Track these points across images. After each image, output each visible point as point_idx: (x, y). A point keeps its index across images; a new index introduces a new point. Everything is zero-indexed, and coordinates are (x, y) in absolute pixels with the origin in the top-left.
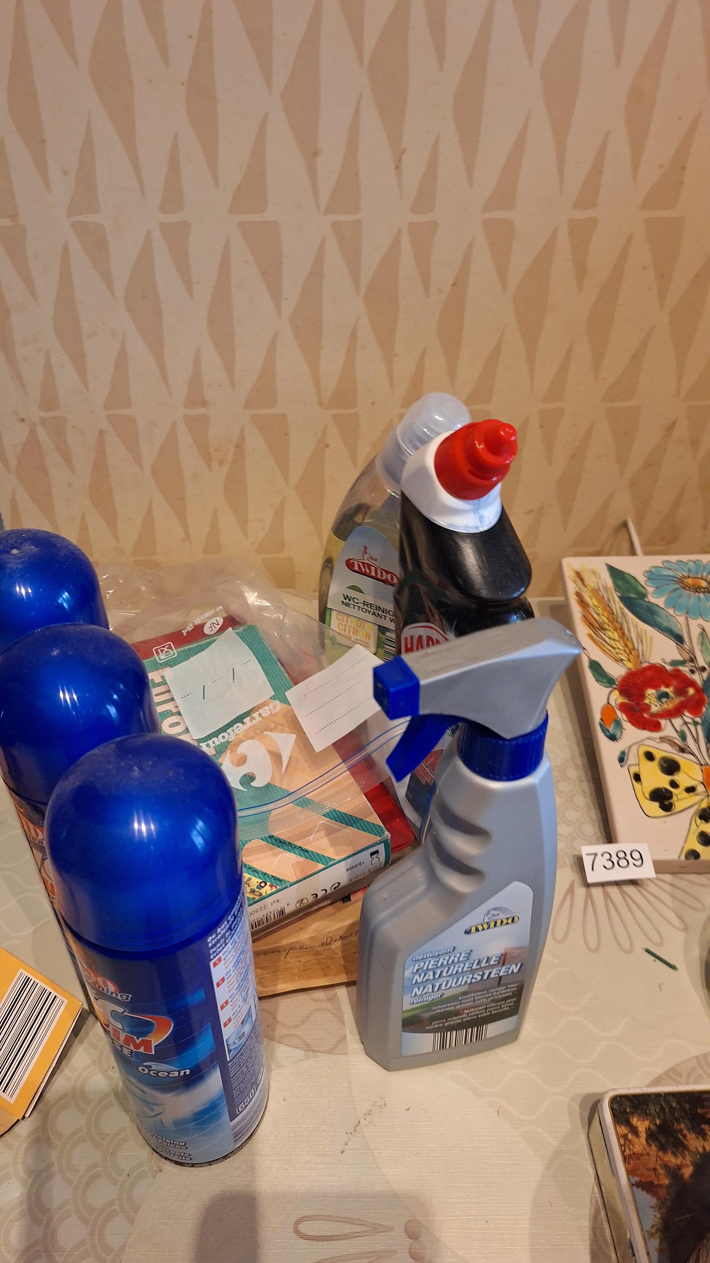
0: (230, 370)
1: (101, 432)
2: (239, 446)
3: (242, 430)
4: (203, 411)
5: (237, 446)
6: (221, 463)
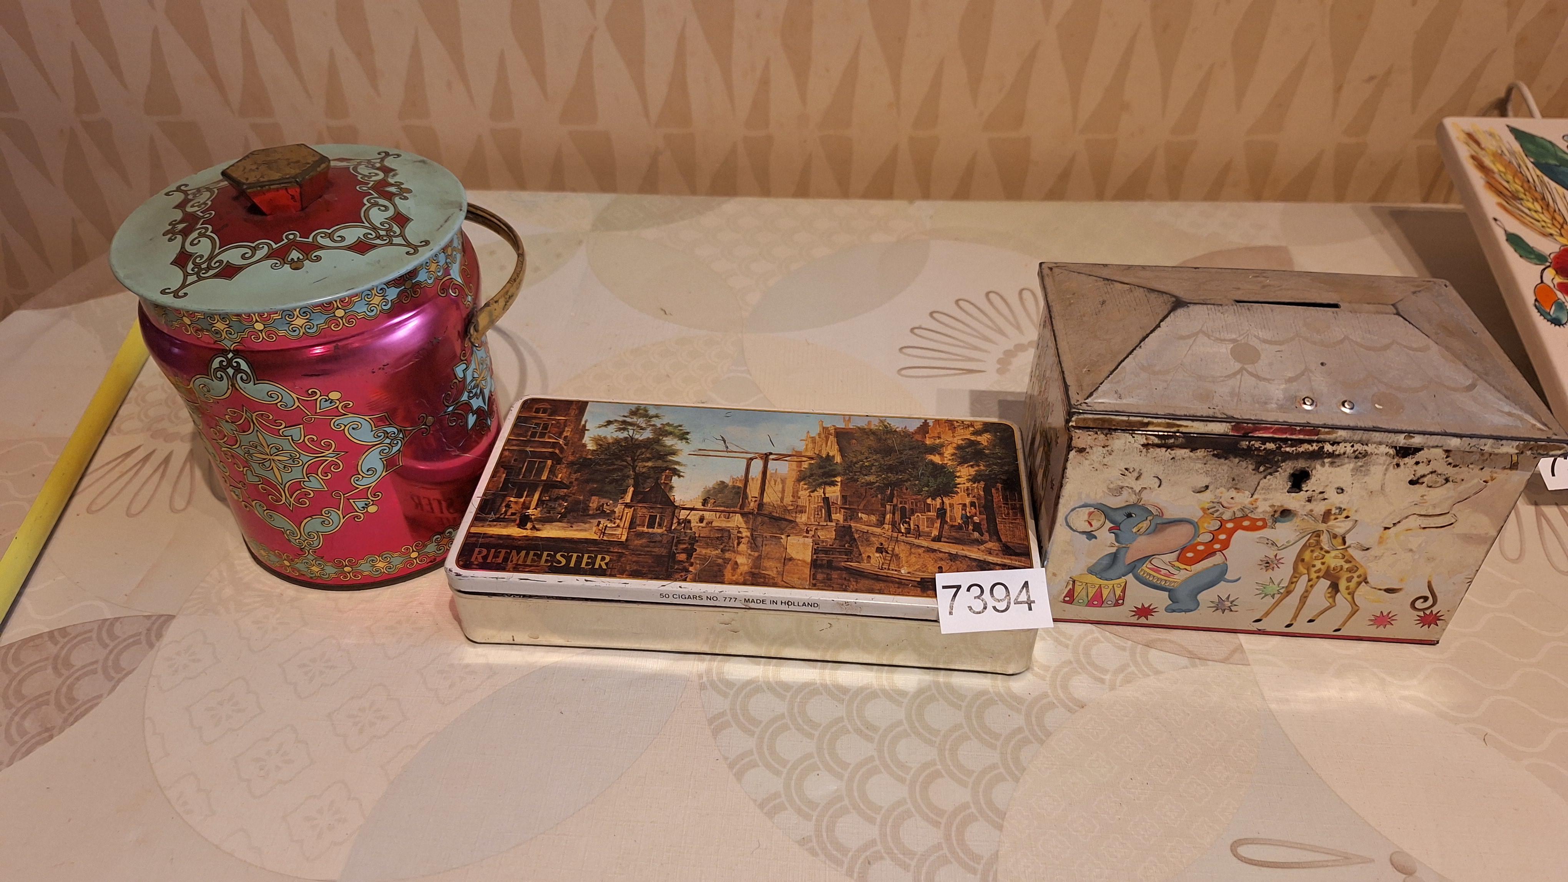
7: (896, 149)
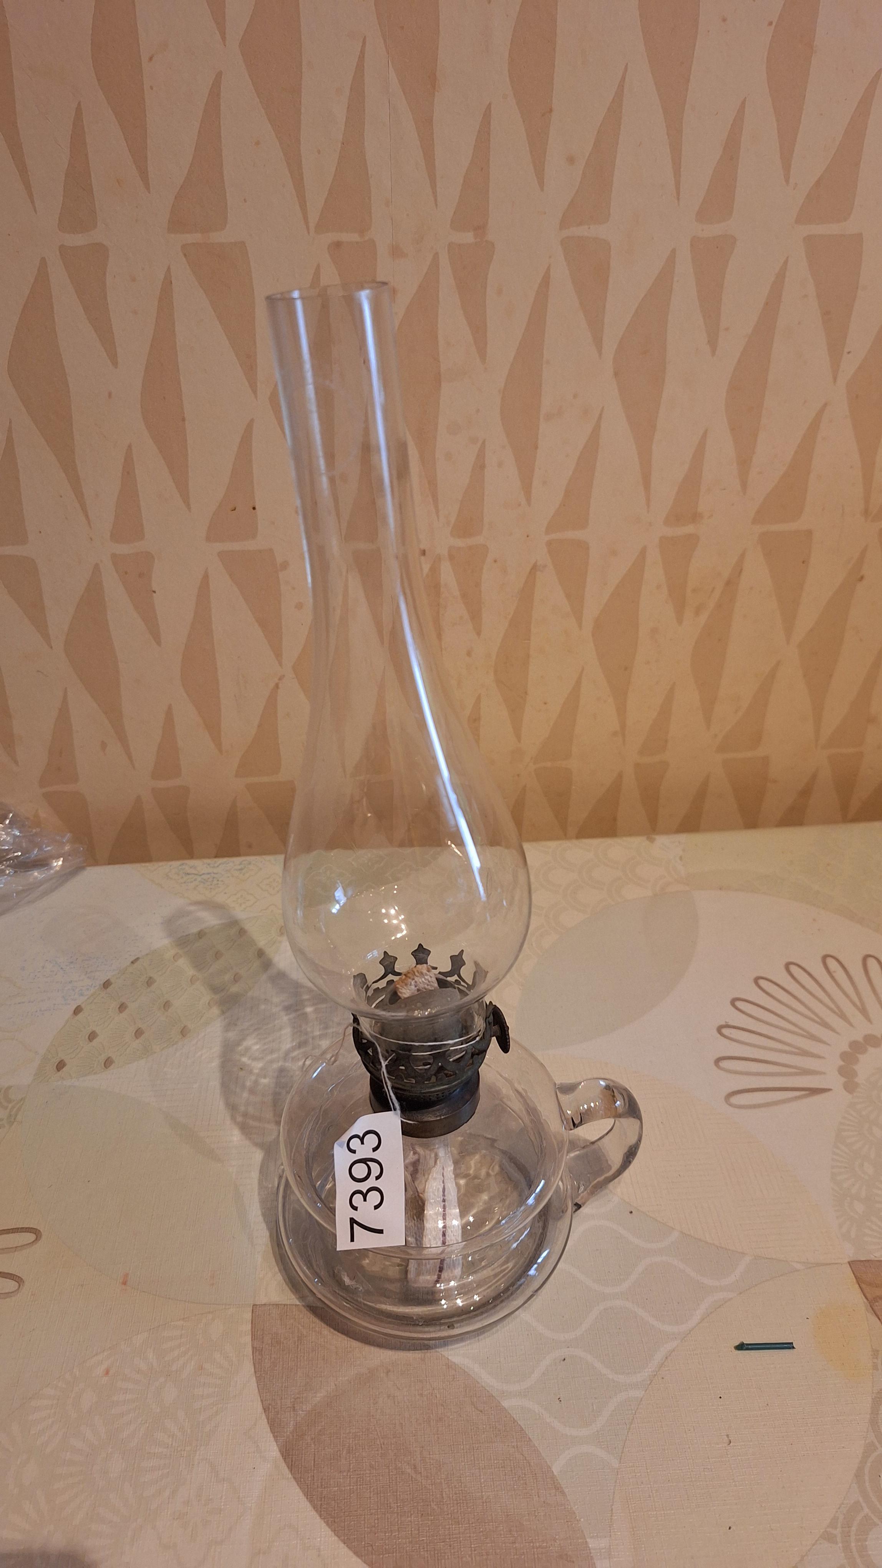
0: (744, 462)
1: (535, 568)
2: (731, 584)
3: (743, 556)
4: (689, 529)
5: (728, 583)
6: (698, 612)
7: (620, 776)
